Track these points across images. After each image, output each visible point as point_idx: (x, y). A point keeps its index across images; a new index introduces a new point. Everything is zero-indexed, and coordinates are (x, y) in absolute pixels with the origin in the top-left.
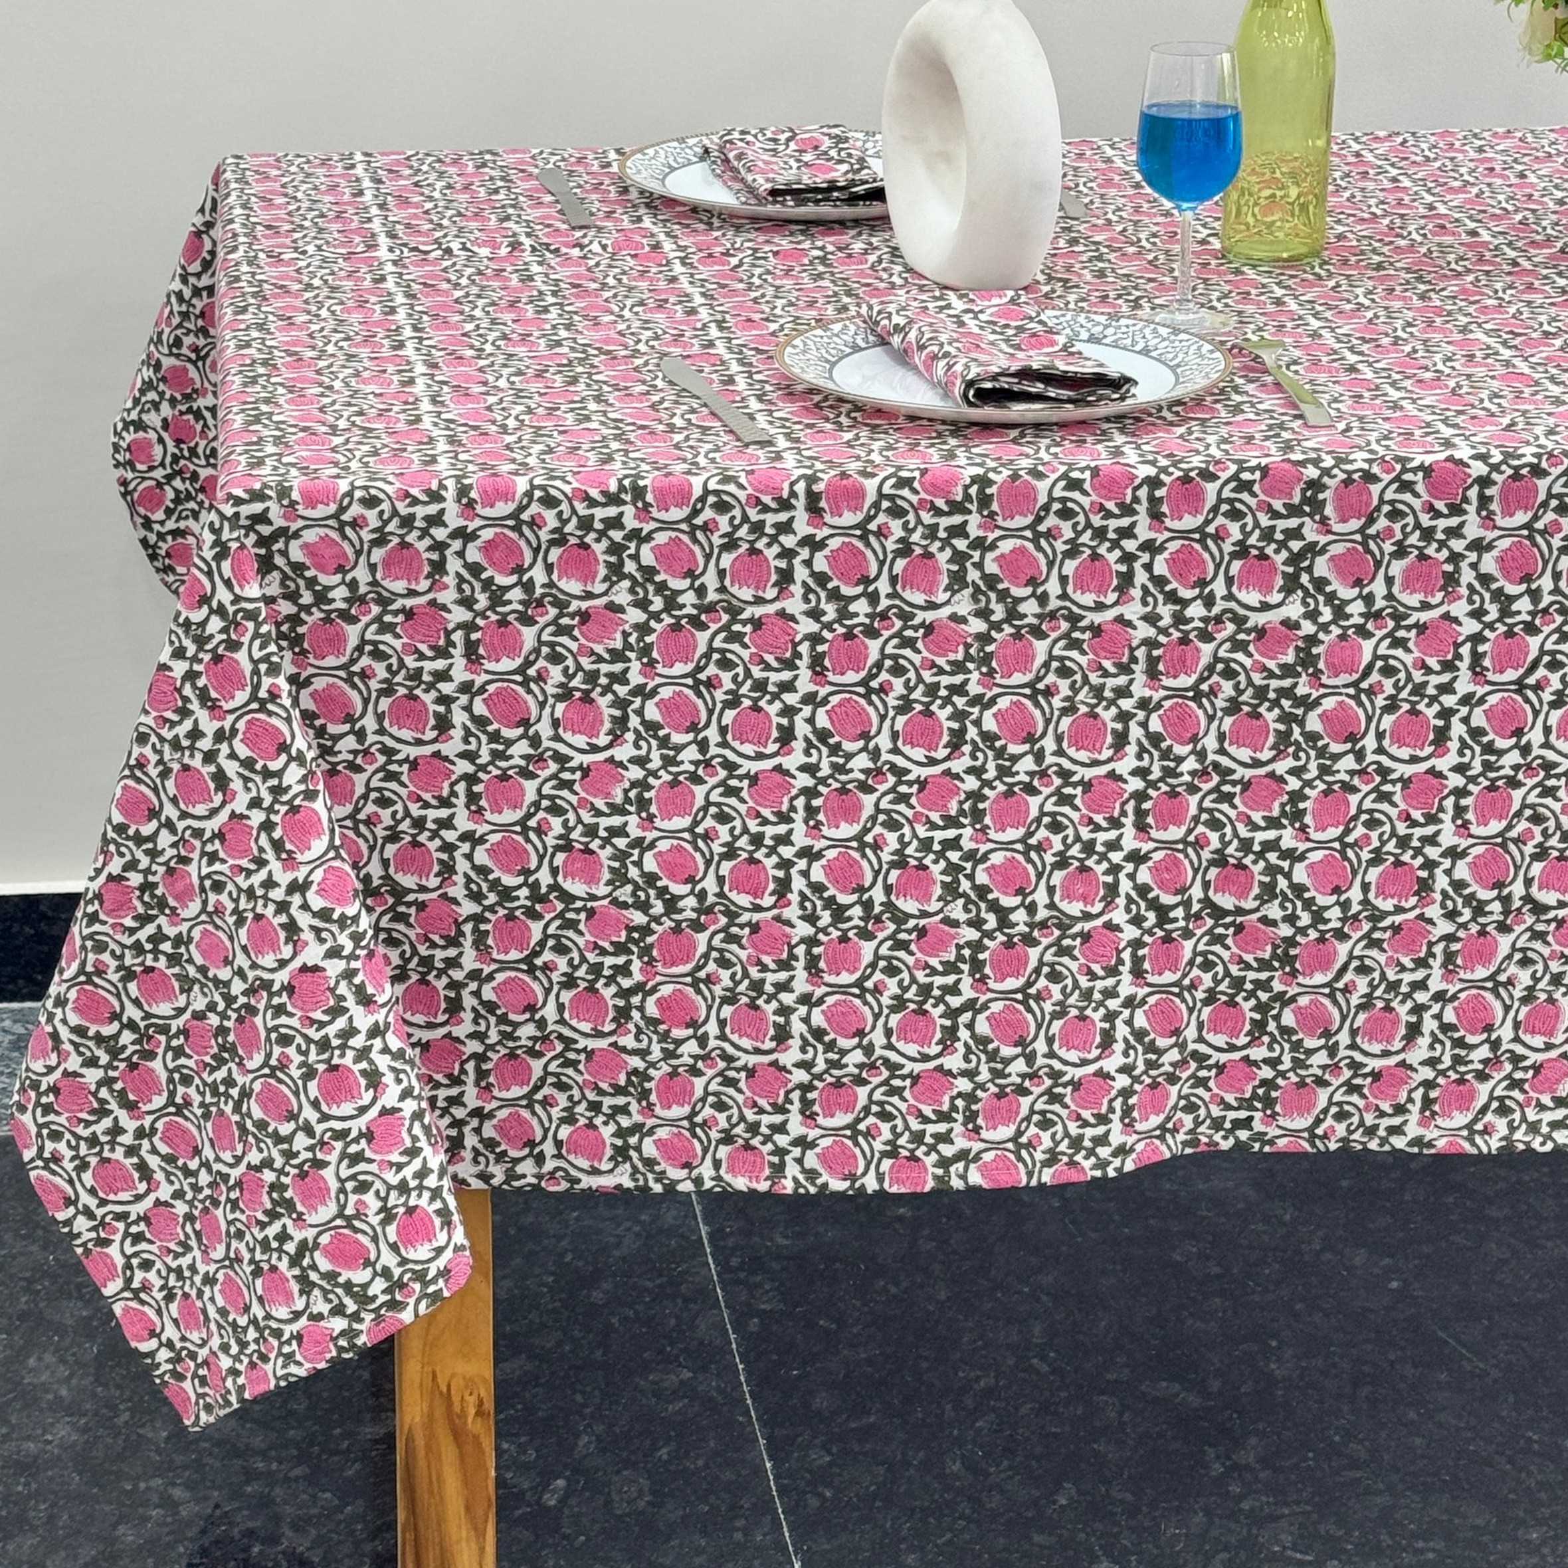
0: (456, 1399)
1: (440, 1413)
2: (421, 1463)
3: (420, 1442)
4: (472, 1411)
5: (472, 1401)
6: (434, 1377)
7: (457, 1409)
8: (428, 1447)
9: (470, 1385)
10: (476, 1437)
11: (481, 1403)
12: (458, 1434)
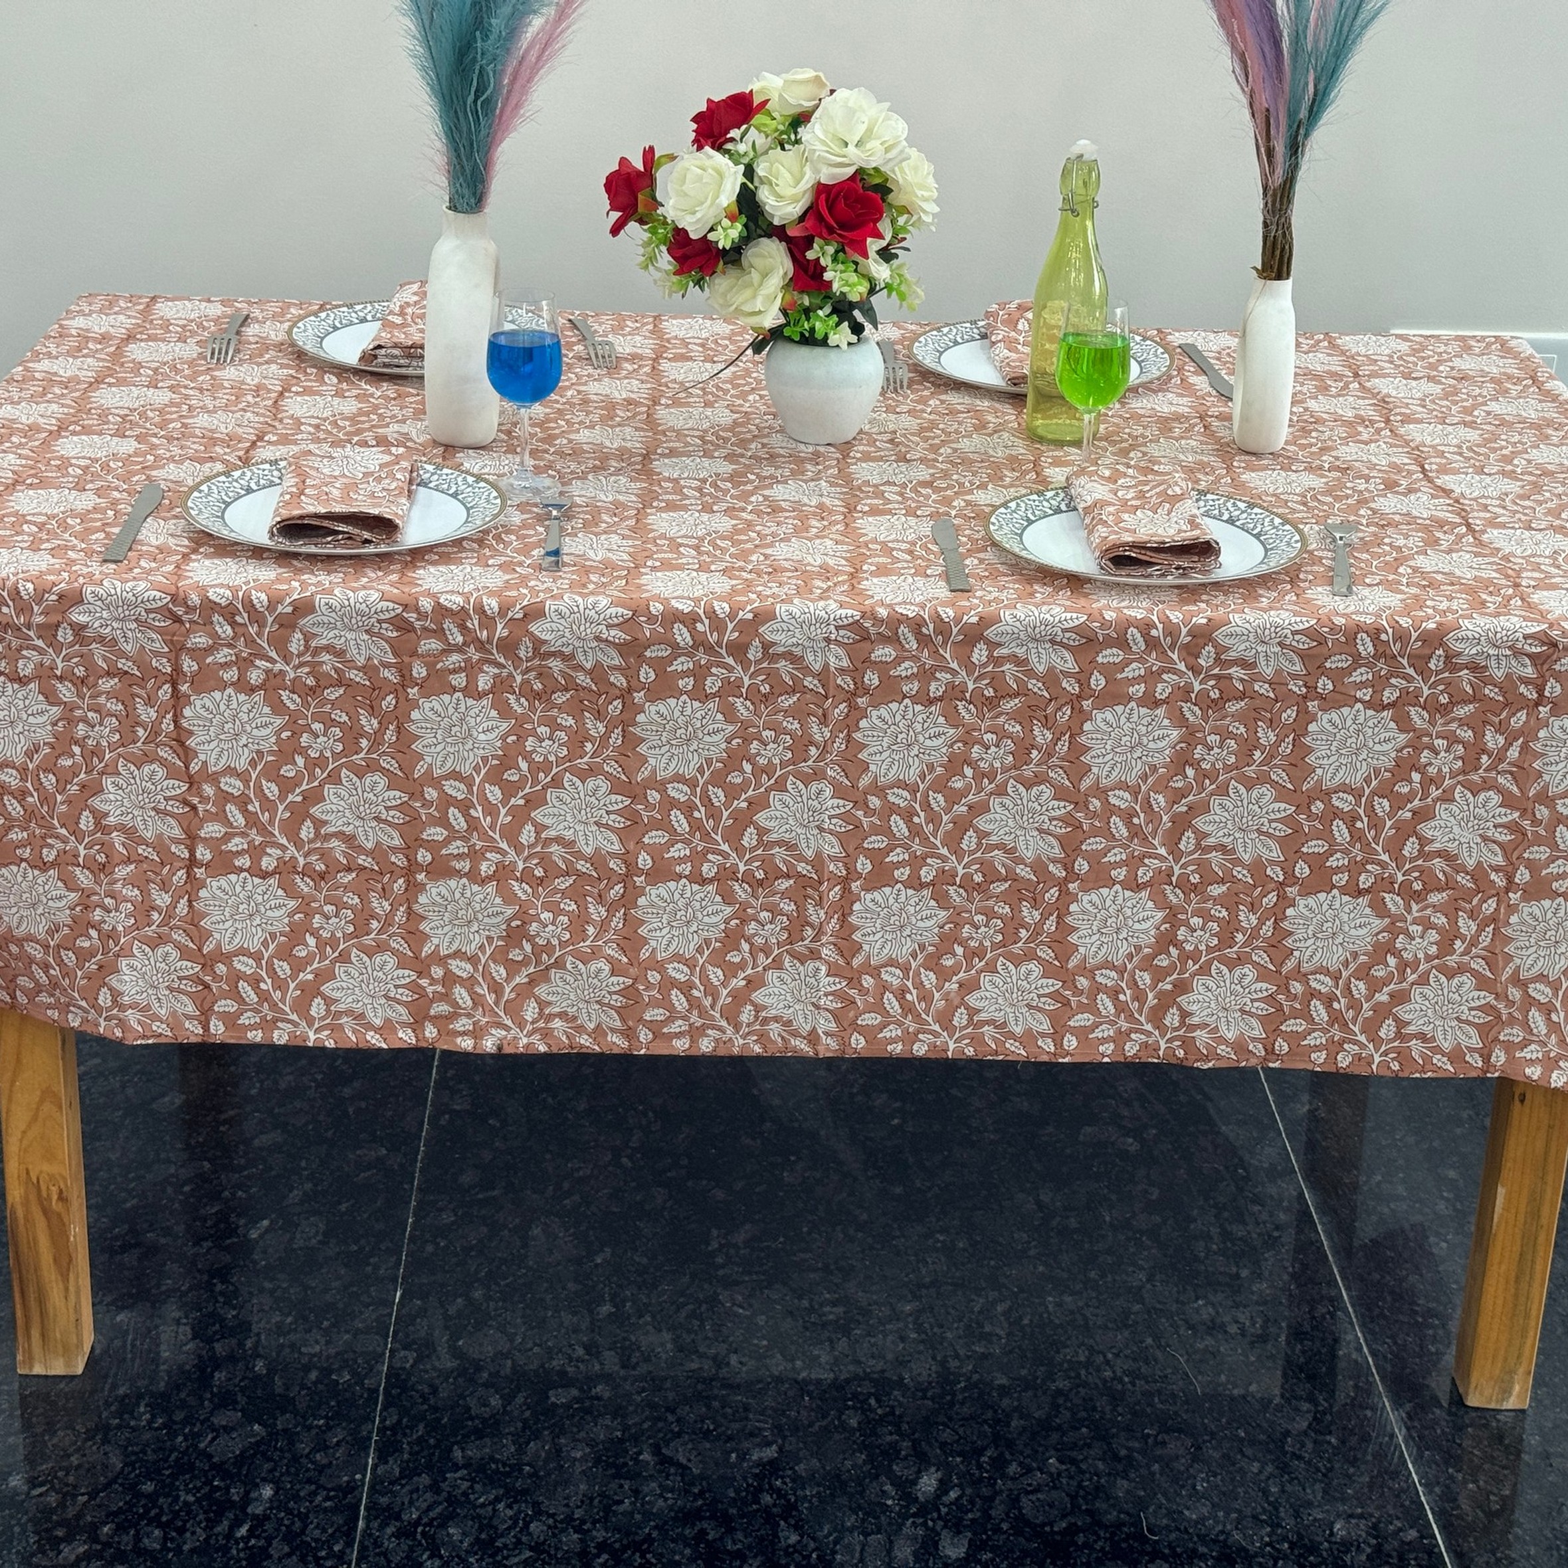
0: (43, 1187)
1: (33, 1197)
2: (22, 1229)
3: (20, 1213)
4: (55, 1197)
5: (54, 1190)
6: (28, 1173)
7: (44, 1194)
8: (26, 1219)
9: (51, 1177)
10: (59, 1215)
11: (61, 1192)
12: (46, 1212)
